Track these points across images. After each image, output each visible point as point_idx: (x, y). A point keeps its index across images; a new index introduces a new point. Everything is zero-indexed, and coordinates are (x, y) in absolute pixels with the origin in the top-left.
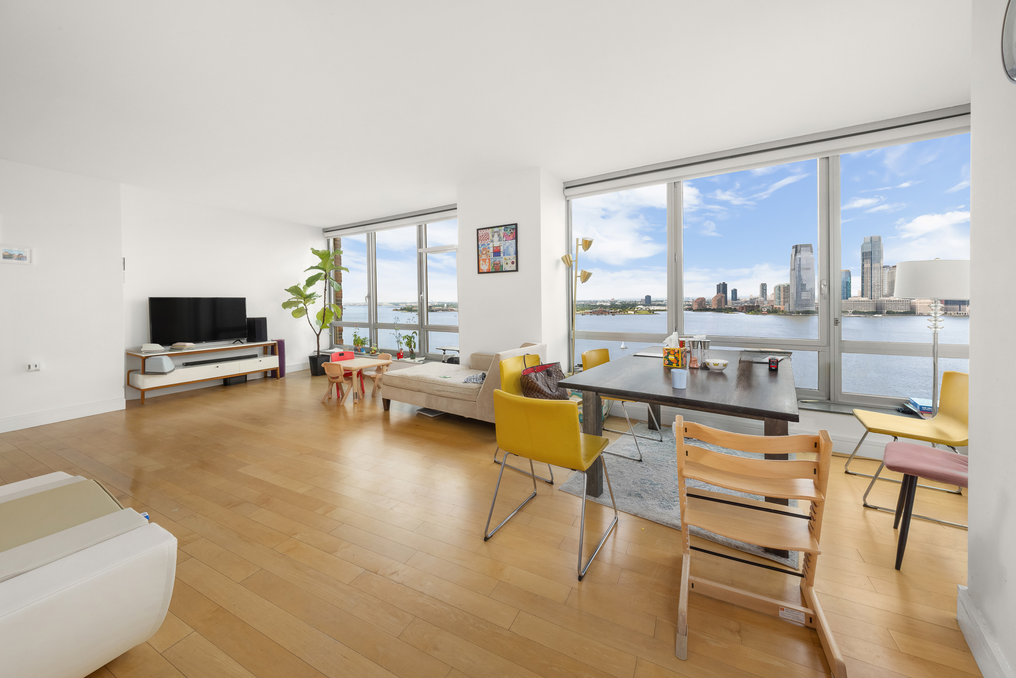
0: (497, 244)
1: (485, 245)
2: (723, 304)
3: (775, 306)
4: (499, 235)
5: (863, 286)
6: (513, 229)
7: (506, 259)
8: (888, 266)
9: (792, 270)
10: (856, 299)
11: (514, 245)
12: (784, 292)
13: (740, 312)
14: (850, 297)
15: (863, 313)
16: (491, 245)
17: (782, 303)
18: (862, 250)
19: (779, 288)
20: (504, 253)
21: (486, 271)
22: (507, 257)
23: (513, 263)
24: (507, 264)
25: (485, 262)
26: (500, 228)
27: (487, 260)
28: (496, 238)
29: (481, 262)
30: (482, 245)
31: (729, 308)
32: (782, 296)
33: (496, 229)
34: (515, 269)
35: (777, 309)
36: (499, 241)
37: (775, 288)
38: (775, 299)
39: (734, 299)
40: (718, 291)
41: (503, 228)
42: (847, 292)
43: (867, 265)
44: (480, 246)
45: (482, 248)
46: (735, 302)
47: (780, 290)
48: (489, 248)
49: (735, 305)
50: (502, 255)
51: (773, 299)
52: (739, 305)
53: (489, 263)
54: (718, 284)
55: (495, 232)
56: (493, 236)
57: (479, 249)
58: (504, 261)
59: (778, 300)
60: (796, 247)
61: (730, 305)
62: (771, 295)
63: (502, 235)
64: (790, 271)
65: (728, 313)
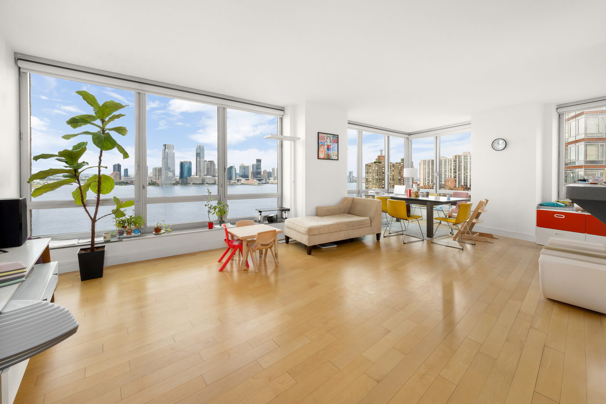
0: (329, 144)
1: (322, 142)
2: (118, 179)
3: (153, 180)
4: (330, 139)
5: (196, 170)
6: (337, 137)
7: (333, 153)
8: (206, 161)
9: (163, 159)
10: (194, 177)
11: (337, 146)
12: (158, 172)
13: (130, 184)
14: (191, 175)
15: (197, 184)
16: (326, 144)
17: (157, 179)
18: (196, 151)
19: (155, 169)
20: (332, 149)
21: (322, 158)
22: (334, 152)
23: (336, 155)
24: (333, 155)
25: (322, 153)
26: (331, 135)
27: (323, 152)
28: (328, 140)
29: (320, 152)
30: (321, 142)
31: (122, 182)
32: (157, 174)
33: (328, 135)
34: (337, 159)
35: (155, 182)
36: (330, 142)
37: (153, 169)
38: (153, 176)
39: (126, 175)
40: (114, 170)
41: (332, 135)
42: (190, 173)
43: (198, 160)
44: (320, 143)
45: (321, 144)
46: (127, 177)
47: (156, 171)
48: (325, 145)
49: (127, 179)
50: (331, 150)
51: (152, 176)
52: (130, 180)
53: (325, 153)
54: (114, 164)
55: (328, 137)
56: (327, 139)
57: (319, 144)
58: (332, 154)
59: (155, 177)
60: (165, 145)
61: (123, 179)
62: (150, 173)
63: (331, 139)
64: (162, 159)
65: (122, 185)
